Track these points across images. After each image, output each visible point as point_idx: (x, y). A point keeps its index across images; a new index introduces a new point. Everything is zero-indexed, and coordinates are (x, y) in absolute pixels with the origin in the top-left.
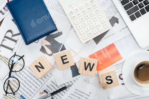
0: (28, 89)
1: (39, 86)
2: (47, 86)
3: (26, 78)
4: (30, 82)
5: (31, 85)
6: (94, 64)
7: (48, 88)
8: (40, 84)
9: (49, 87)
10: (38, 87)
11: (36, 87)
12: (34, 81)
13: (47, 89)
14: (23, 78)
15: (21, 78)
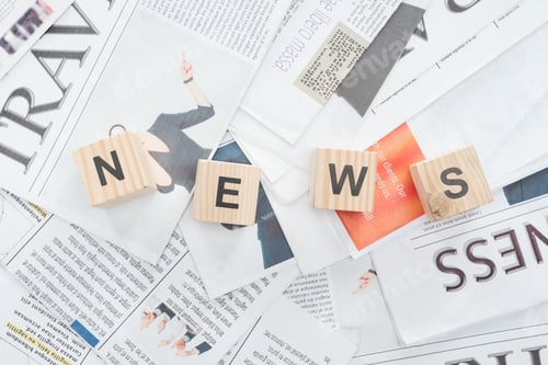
0: (100, 298)
1: (143, 288)
2: (172, 289)
3: (93, 258)
4: (107, 272)
5: (114, 285)
6: (364, 170)
7: (173, 297)
8: (145, 281)
9: (177, 293)
10: (137, 291)
11: (132, 294)
12: (123, 270)
13: (170, 301)
14: (84, 259)
15: (75, 257)
